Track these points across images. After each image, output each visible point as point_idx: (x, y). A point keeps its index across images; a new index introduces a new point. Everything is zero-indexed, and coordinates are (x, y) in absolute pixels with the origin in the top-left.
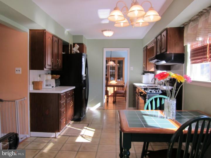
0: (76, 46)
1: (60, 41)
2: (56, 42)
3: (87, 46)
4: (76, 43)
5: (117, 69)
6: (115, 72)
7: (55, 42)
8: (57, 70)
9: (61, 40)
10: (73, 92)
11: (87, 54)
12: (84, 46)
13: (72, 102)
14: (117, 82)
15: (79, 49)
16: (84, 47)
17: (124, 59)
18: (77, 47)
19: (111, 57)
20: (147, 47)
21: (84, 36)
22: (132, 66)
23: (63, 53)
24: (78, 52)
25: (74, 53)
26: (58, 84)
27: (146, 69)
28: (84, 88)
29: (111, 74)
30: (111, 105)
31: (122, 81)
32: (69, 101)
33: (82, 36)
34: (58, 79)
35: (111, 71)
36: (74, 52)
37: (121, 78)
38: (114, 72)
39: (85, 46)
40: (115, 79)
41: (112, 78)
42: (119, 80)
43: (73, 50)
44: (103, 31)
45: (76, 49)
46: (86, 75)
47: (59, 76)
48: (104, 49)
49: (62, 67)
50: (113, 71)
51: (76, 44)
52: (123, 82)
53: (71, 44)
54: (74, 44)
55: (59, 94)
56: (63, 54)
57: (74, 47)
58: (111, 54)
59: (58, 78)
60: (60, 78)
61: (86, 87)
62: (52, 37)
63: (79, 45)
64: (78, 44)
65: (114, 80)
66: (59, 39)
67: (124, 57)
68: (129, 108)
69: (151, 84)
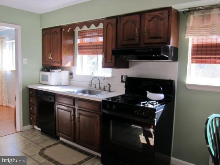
20: (61, 28)
22: (25, 58)
27: (61, 64)
68: (24, 127)
69: (66, 86)
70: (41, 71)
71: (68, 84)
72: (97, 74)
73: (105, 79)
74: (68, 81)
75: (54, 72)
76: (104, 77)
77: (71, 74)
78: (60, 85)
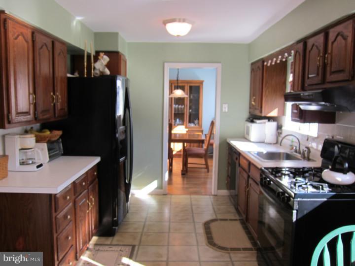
0: (102, 57)
1: (57, 45)
2: (45, 47)
3: (127, 58)
4: (102, 52)
5: (187, 102)
6: (184, 108)
7: (42, 47)
8: (52, 120)
9: (63, 43)
10: (95, 173)
11: (128, 76)
12: (120, 56)
13: (91, 197)
14: (187, 130)
15: (108, 66)
16: (120, 60)
17: (202, 82)
18: (105, 59)
19: (177, 80)
20: (263, 61)
21: (121, 34)
22: (225, 104)
23: (69, 75)
24: (108, 72)
25: (97, 74)
26: (58, 152)
27: (261, 112)
28: (122, 159)
29: (177, 112)
30: (178, 179)
31: (197, 126)
32: (84, 200)
33: (115, 35)
34: (58, 139)
35: (177, 106)
36: (97, 72)
37: (196, 122)
38: (181, 108)
39: (122, 57)
40: (185, 123)
41: (178, 120)
42: (192, 125)
43: (94, 68)
44: (165, 23)
45: (101, 66)
46: (126, 128)
47: (59, 133)
48: (166, 64)
49: (66, 109)
50: (180, 106)
51: (102, 54)
52: (201, 130)
53: (89, 52)
54: (98, 53)
55: (50, 195)
56: (69, 78)
57: (96, 59)
58: (178, 74)
59: (58, 137)
60: (61, 137)
61: (126, 155)
62: (33, 33)
63: (108, 56)
64: (107, 53)
65: (183, 125)
66: (54, 41)
67: (201, 79)
68: (219, 191)
69: (270, 144)
70: (247, 121)
71: (275, 142)
72: (309, 130)
73: (309, 139)
74: (276, 137)
75: (256, 123)
76: (308, 136)
77: (279, 127)
78: (263, 142)
